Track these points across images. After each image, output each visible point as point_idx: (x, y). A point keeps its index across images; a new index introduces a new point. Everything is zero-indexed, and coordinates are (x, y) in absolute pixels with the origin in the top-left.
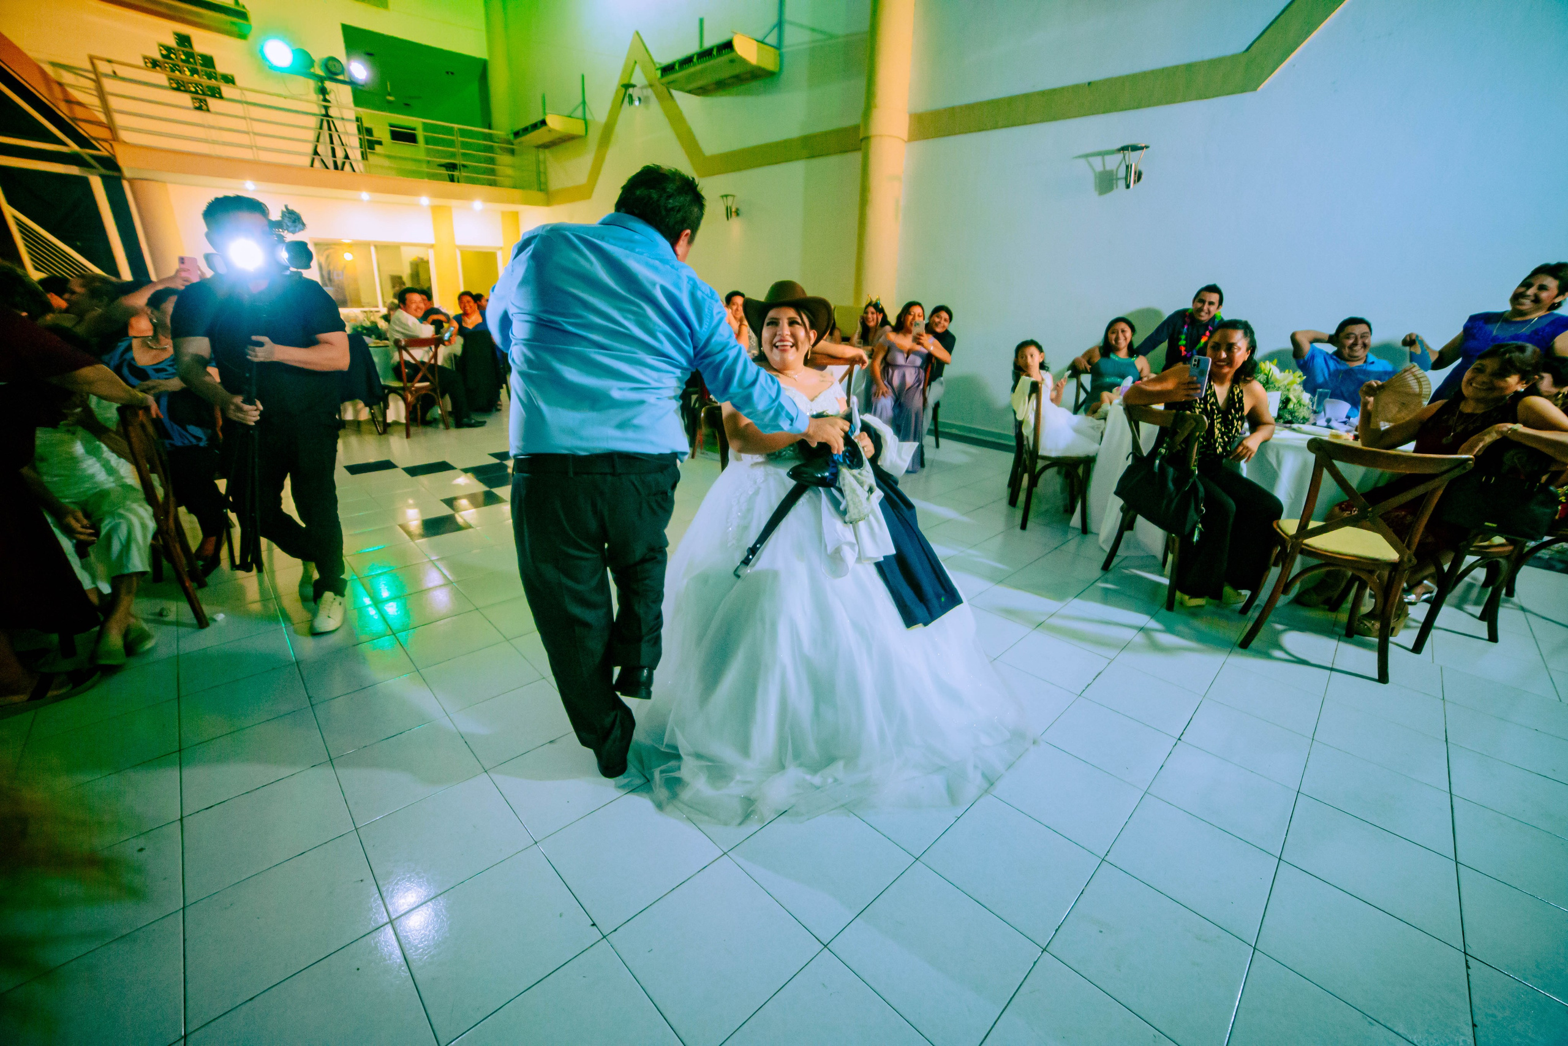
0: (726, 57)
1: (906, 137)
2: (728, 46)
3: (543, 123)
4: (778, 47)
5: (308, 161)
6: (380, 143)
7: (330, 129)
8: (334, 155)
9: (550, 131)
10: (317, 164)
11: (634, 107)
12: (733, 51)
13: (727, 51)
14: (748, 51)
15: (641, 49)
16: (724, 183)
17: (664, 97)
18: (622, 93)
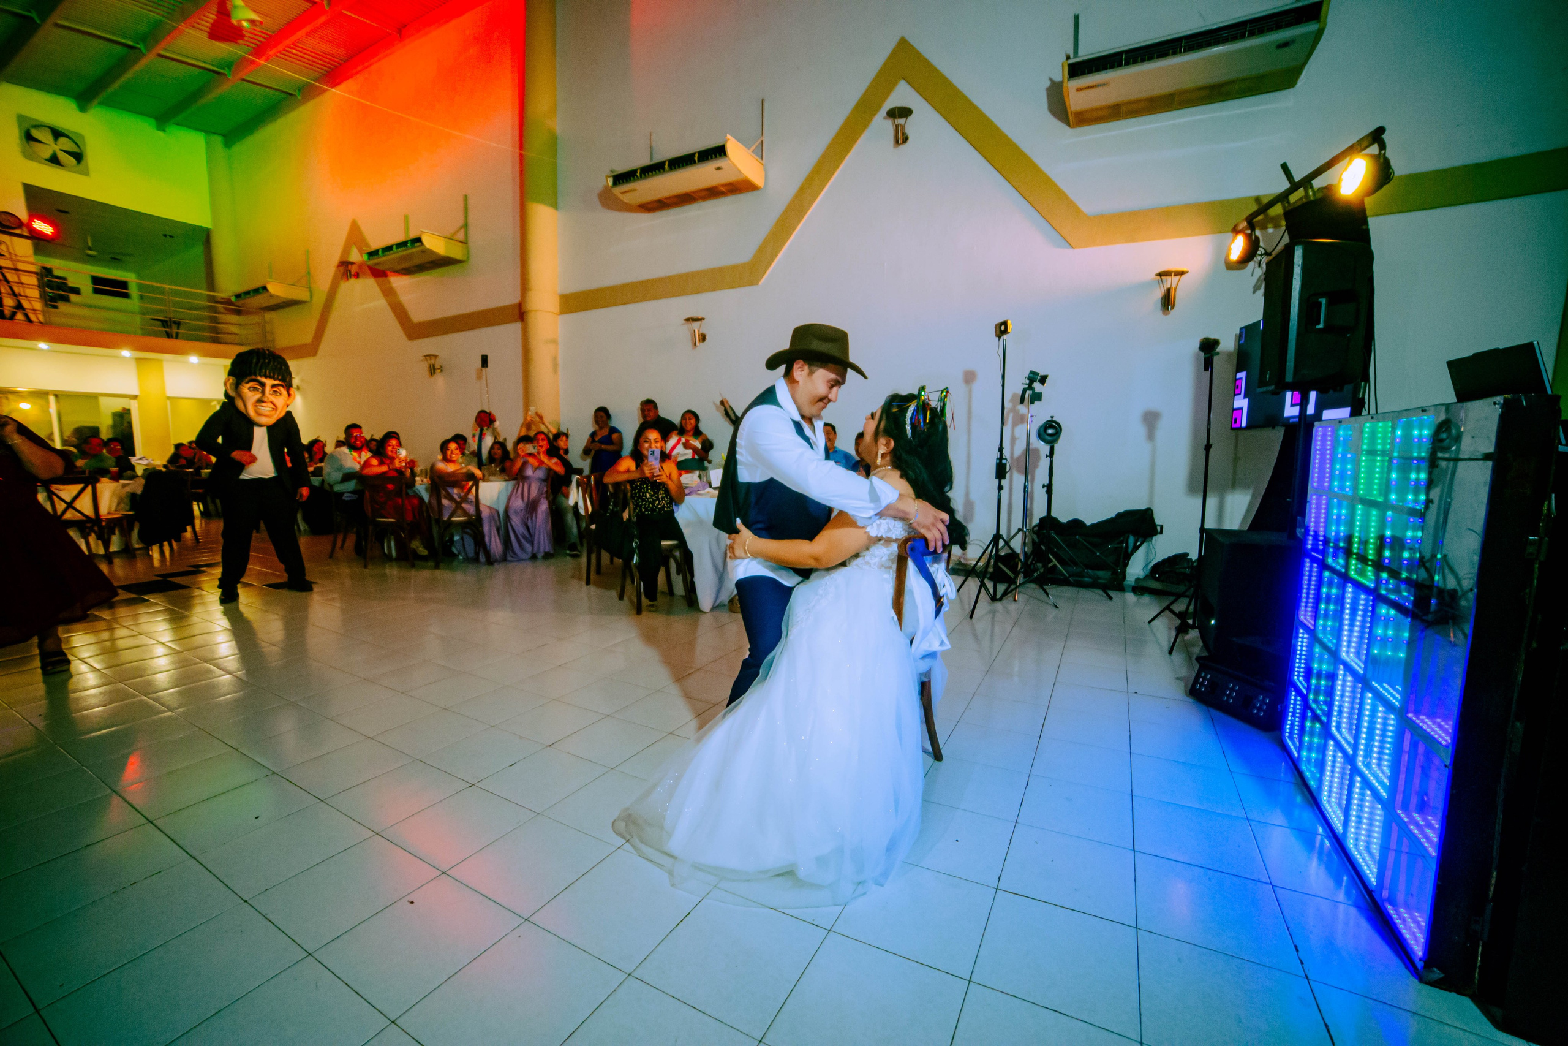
0: (417, 249)
1: (557, 309)
2: (418, 240)
3: (265, 289)
4: (465, 243)
9: (272, 296)
11: (353, 280)
12: (422, 244)
13: (418, 244)
14: (435, 244)
15: (355, 236)
16: (429, 345)
17: (378, 273)
18: (342, 269)
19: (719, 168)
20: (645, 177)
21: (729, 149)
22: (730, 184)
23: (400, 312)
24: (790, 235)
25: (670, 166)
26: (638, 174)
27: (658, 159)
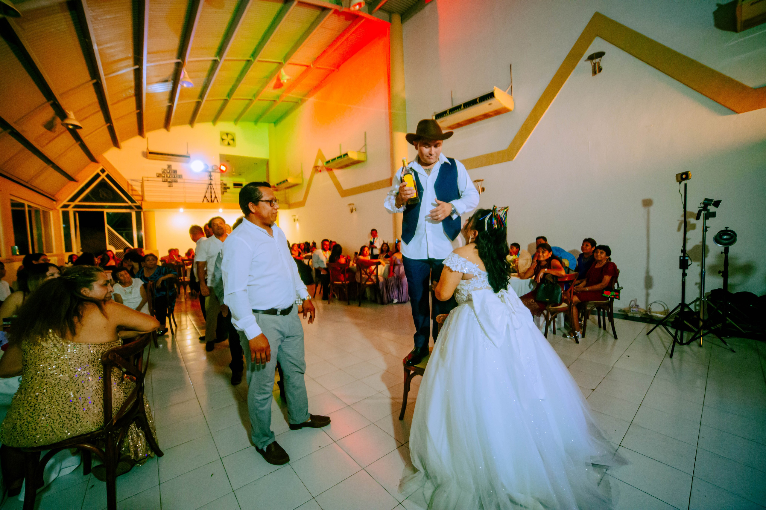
0: (346, 158)
2: (346, 154)
3: (287, 180)
4: (365, 153)
5: (202, 200)
6: (229, 188)
7: (211, 188)
8: (211, 197)
9: (289, 183)
10: (205, 200)
11: (319, 173)
12: (348, 156)
13: (346, 156)
14: (353, 155)
15: (320, 155)
16: (351, 199)
17: (329, 170)
18: (315, 169)
19: (490, 104)
20: (451, 114)
21: (496, 94)
22: (496, 111)
23: (338, 185)
24: (530, 133)
25: (463, 106)
26: (448, 112)
27: (456, 104)
